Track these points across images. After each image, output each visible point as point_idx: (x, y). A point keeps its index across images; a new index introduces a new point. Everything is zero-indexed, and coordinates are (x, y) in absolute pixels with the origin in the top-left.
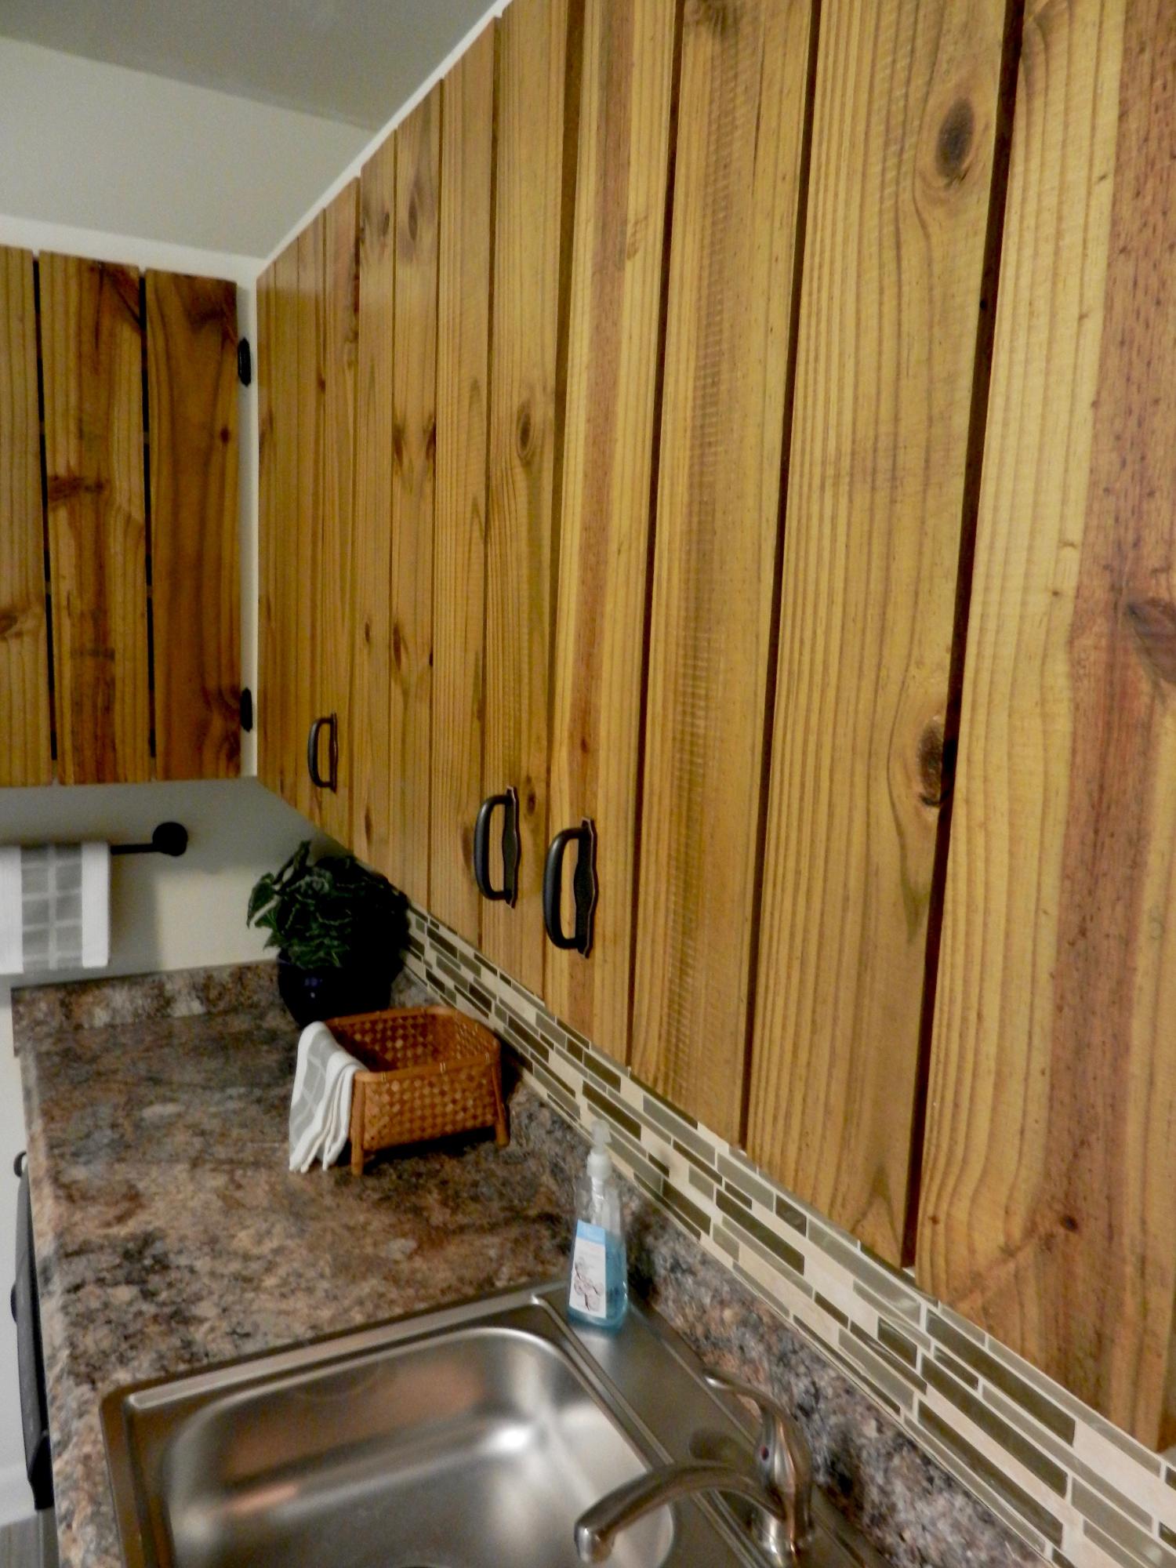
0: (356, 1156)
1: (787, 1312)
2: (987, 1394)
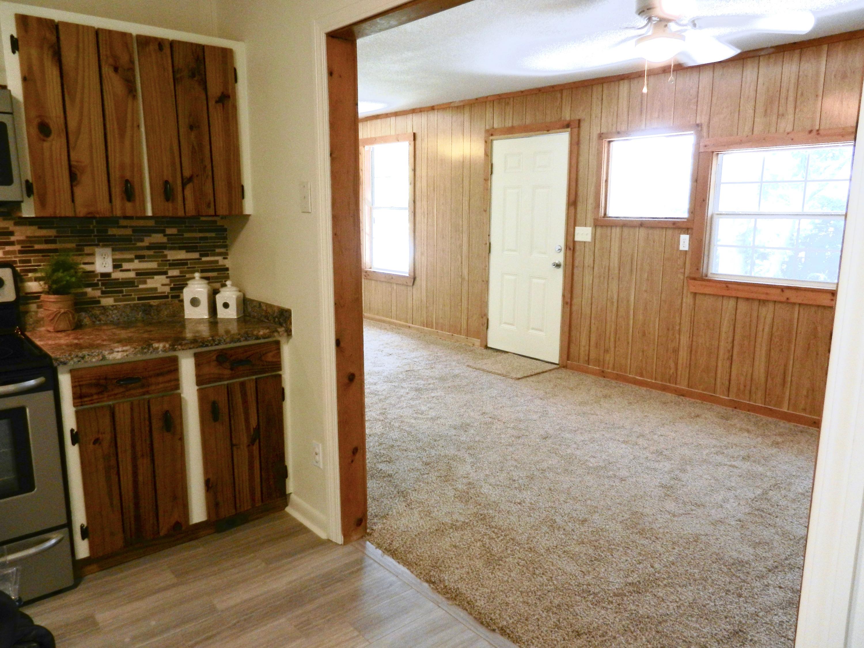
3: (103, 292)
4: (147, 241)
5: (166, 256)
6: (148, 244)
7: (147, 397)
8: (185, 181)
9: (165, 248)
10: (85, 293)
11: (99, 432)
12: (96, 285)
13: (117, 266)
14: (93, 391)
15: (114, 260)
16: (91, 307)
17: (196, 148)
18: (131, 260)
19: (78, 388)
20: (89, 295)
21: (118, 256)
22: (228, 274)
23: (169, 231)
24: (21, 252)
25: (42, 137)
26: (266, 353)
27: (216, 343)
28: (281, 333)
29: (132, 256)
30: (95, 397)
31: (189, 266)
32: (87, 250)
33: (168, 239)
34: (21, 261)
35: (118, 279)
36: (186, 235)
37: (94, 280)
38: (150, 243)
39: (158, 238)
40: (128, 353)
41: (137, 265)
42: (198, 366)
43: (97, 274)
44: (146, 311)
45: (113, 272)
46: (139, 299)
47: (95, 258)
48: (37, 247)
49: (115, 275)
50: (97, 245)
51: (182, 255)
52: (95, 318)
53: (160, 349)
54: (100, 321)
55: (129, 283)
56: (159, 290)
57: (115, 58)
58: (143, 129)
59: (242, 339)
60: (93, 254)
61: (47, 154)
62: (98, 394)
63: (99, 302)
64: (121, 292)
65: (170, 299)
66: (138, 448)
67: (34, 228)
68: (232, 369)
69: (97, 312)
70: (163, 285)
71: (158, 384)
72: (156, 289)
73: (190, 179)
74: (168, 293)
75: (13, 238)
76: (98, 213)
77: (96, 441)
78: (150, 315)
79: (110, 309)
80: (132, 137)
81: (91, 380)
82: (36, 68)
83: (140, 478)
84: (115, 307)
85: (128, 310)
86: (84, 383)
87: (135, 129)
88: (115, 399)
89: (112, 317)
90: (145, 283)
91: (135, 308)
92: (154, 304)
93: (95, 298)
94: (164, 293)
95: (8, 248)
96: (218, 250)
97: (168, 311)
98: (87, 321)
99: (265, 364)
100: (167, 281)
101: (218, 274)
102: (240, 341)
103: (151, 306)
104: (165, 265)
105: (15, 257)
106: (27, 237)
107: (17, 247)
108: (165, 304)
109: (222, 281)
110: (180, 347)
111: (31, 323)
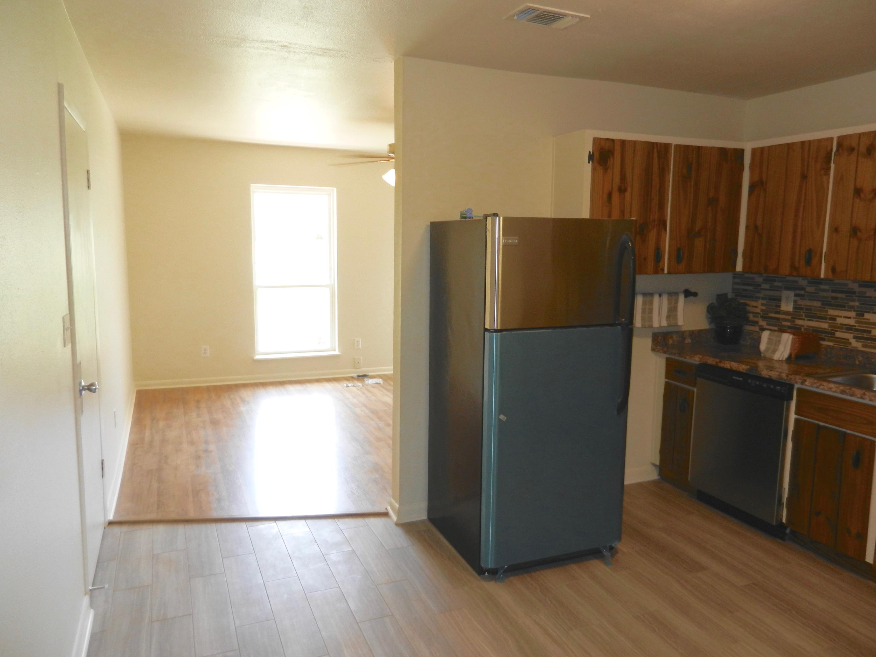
0: (793, 357)
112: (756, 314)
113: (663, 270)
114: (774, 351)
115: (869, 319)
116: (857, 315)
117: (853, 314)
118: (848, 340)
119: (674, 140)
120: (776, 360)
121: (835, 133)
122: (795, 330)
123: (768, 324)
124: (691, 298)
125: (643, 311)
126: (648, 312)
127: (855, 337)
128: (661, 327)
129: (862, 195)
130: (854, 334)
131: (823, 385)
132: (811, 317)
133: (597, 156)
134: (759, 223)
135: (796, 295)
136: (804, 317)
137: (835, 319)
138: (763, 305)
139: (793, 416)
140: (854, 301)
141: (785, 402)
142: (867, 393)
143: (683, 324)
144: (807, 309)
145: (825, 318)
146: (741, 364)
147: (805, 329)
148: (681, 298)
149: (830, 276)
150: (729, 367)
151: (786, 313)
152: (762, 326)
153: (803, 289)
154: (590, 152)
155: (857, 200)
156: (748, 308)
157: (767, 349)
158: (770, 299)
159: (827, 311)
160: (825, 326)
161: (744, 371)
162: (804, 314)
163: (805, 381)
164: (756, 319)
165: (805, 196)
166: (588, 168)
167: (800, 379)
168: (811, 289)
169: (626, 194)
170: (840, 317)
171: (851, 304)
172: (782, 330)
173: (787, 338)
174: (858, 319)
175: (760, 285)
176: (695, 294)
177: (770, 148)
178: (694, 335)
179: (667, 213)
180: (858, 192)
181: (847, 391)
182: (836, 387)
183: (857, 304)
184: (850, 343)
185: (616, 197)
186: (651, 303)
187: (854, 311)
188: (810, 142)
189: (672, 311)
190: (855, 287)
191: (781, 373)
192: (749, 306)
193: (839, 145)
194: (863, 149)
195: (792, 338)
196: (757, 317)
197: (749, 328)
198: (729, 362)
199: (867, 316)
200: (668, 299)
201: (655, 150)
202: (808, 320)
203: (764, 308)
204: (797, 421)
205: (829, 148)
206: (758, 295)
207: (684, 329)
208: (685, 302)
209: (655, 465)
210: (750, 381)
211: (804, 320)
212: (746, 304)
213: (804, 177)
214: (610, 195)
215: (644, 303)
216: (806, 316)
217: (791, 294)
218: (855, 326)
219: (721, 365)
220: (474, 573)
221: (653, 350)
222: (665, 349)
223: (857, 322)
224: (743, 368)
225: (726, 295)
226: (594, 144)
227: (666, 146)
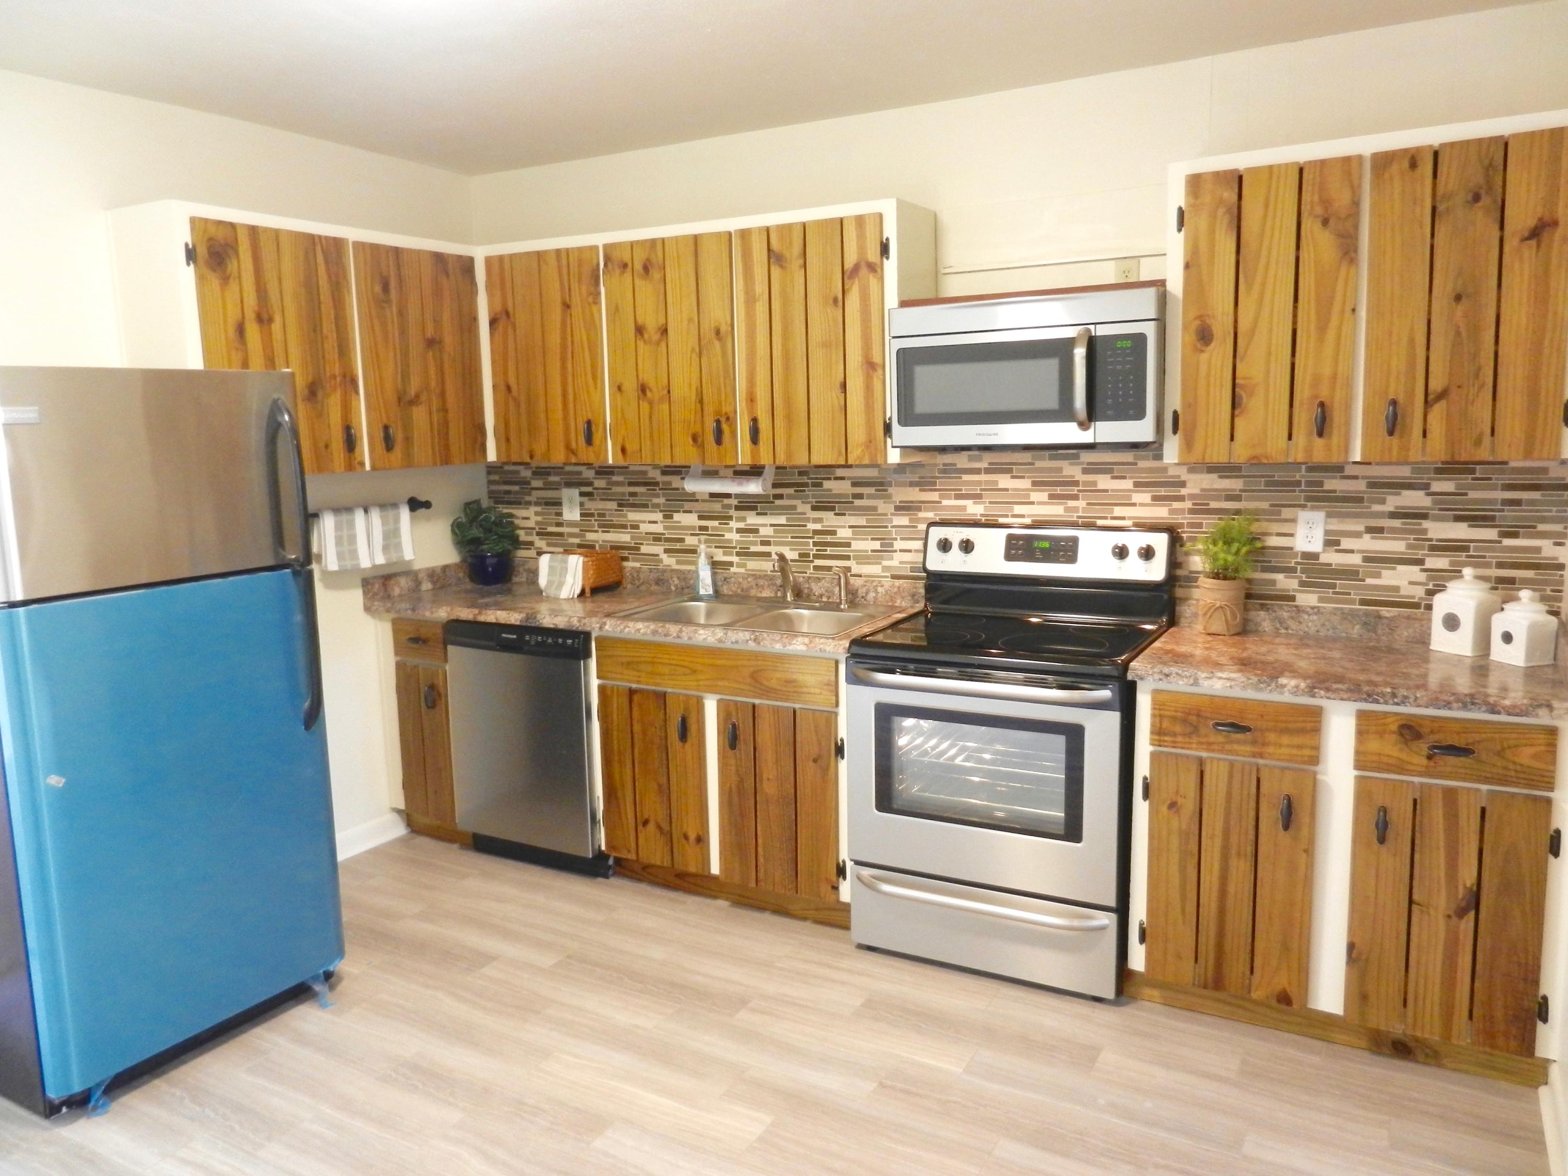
0: (588, 590)
1: (767, 571)
2: (831, 551)
3: (1303, 584)
4: (1393, 502)
5: (1425, 531)
6: (1392, 509)
7: (1261, 761)
8: (1431, 397)
9: (1425, 516)
10: (1273, 582)
11: (1177, 792)
12: (1293, 570)
13: (1331, 542)
14: (1178, 729)
15: (1327, 533)
16: (1278, 605)
17: (1464, 334)
18: (1357, 535)
19: (1157, 720)
20: (1280, 586)
21: (1336, 525)
22: (1562, 576)
23: (1437, 486)
24: (1192, 511)
25: (1199, 345)
26: (1517, 746)
27: (1396, 700)
28: (1555, 712)
29: (1361, 528)
30: (1180, 739)
31: (1471, 553)
32: (1286, 513)
33: (1435, 502)
34: (1191, 525)
35: (1330, 565)
36: (1473, 495)
37: (1290, 563)
38: (1397, 507)
39: (1415, 499)
40: (1233, 683)
41: (1369, 543)
42: (1361, 734)
43: (1297, 554)
44: (1368, 624)
45: (1324, 551)
46: (1364, 602)
47: (1296, 526)
48: (1214, 505)
49: (1326, 558)
50: (1303, 507)
51: (1461, 531)
52: (1281, 623)
53: (1289, 687)
54: (1287, 629)
55: (1350, 573)
56: (1403, 592)
57: (1326, 203)
58: (1363, 313)
59: (1455, 705)
60: (1294, 521)
61: (1203, 369)
62: (1184, 735)
63: (1293, 598)
64: (1333, 586)
65: (1422, 610)
66: (1234, 839)
67: (1214, 476)
68: (1430, 757)
69: (1285, 614)
70: (1411, 583)
71: (1281, 746)
72: (1397, 589)
73: (1443, 395)
74: (1420, 598)
75: (1184, 491)
76: (1267, 457)
77: (1173, 805)
78: (1375, 632)
79: (1307, 613)
80: (1340, 328)
81: (1176, 711)
82: (1203, 246)
83: (1231, 889)
84: (1316, 610)
85: (1336, 619)
86: (1166, 713)
87: (1348, 313)
88: (1208, 750)
89: (1307, 626)
90: (1378, 575)
91: (1349, 616)
92: (1387, 615)
93: (1288, 590)
94: (1413, 597)
95: (1176, 505)
96: (1541, 527)
97: (1411, 631)
98: (1267, 626)
99: (1511, 766)
100: (1422, 577)
101: (1536, 574)
102: (1450, 709)
103: (1380, 617)
104: (1422, 548)
105: (1182, 518)
106: (1202, 490)
107: (1188, 504)
108: (1408, 618)
109: (1545, 590)
110: (1322, 692)
111: (1187, 616)
112: (529, 530)
113: (362, 464)
114: (561, 585)
115: (680, 522)
116: (665, 517)
117: (659, 516)
118: (657, 555)
119: (352, 234)
120: (565, 599)
121: (600, 239)
122: (586, 548)
123: (549, 545)
124: (422, 511)
125: (339, 541)
126: (346, 542)
127: (666, 551)
128: (375, 567)
129: (646, 336)
130: (664, 545)
131: (629, 627)
132: (607, 526)
133: (202, 251)
134: (512, 382)
135: (582, 494)
136: (596, 528)
137: (637, 527)
138: (537, 514)
139: (595, 683)
140: (657, 496)
141: (582, 662)
142: (684, 629)
143: (413, 558)
144: (600, 515)
145: (624, 527)
146: (512, 612)
147: (600, 546)
148: (405, 513)
149: (621, 463)
150: (494, 621)
151: (572, 524)
152: (541, 548)
153: (590, 484)
154: (187, 245)
155: (640, 343)
156: (516, 522)
157: (550, 583)
158: (547, 504)
159: (625, 516)
160: (624, 537)
161: (518, 623)
162: (596, 523)
163: (605, 624)
164: (529, 539)
165: (572, 336)
166: (188, 273)
167: (597, 623)
168: (600, 483)
169: (273, 326)
170: (644, 522)
171: (655, 501)
172: (567, 552)
173: (576, 562)
174: (667, 522)
175: (529, 483)
176: (427, 505)
177: (512, 256)
178: (435, 575)
179: (356, 361)
180: (640, 330)
181: (660, 630)
182: (646, 627)
183: (661, 500)
184: (661, 561)
185: (253, 332)
186: (351, 525)
187: (661, 511)
188: (567, 250)
189: (391, 538)
190: (656, 475)
191: (571, 617)
192: (517, 518)
193: (607, 259)
194: (638, 266)
195: (584, 562)
196: (531, 534)
197: (522, 553)
198: (494, 611)
199: (677, 517)
200: (382, 517)
201: (318, 248)
202: (603, 532)
203: (539, 518)
204: (602, 690)
205: (595, 262)
206: (527, 498)
207: (417, 566)
208: (412, 519)
209: (399, 811)
210: (527, 638)
211: (596, 531)
212: (511, 516)
213: (567, 306)
214: (241, 330)
215: (338, 528)
216: (599, 526)
217: (575, 492)
218: (664, 534)
219: (482, 618)
220: (35, 1118)
221: (367, 609)
222: (389, 605)
223: (665, 528)
224: (514, 618)
225: (477, 502)
226: (193, 229)
227: (337, 244)
